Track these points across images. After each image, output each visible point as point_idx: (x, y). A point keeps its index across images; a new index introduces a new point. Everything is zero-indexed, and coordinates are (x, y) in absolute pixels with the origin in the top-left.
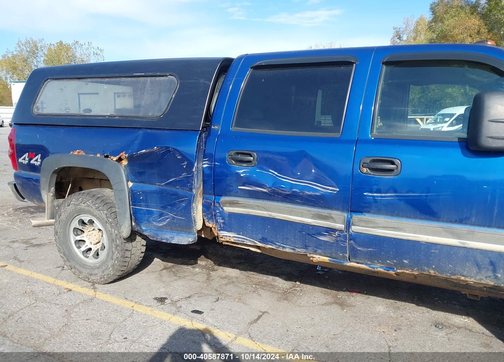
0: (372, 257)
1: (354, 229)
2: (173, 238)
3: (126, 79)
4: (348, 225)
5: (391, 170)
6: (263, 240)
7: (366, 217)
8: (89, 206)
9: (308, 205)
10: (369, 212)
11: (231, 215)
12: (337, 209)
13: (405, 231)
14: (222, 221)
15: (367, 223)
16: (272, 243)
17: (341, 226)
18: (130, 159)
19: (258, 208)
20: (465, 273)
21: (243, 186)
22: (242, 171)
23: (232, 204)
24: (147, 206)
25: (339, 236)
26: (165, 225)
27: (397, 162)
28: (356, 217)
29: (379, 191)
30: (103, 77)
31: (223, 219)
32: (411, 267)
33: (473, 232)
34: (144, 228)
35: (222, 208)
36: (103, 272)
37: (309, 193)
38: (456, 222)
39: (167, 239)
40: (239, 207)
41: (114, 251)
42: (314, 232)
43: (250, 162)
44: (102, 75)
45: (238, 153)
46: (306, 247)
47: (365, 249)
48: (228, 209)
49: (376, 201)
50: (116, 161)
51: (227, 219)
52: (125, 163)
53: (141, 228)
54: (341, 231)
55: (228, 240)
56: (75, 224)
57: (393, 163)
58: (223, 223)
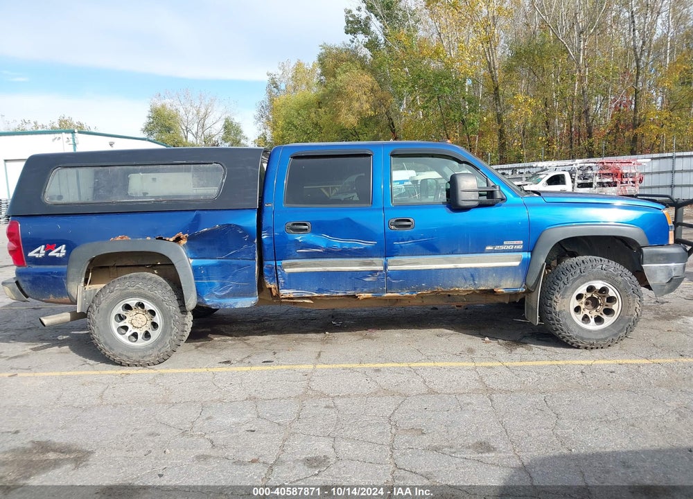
0: (402, 287)
1: (390, 268)
2: (236, 303)
3: (165, 166)
4: (386, 266)
5: (409, 226)
6: (319, 291)
7: (396, 258)
8: (139, 288)
9: (355, 257)
10: (397, 255)
11: (291, 274)
12: (377, 257)
13: (422, 264)
14: (283, 281)
15: (398, 263)
16: (327, 291)
17: (381, 268)
18: (189, 239)
19: (315, 265)
20: (458, 285)
21: (301, 249)
22: (299, 237)
23: (291, 266)
24: (208, 279)
25: (380, 275)
26: (228, 294)
27: (411, 220)
28: (390, 260)
29: (403, 240)
30: (135, 165)
31: (284, 279)
32: (427, 288)
33: (459, 258)
34: (206, 300)
35: (283, 270)
36: (159, 351)
37: (356, 248)
38: (450, 254)
39: (231, 305)
40: (297, 267)
41: (173, 326)
42: (360, 276)
43: (306, 230)
44: (134, 163)
45: (294, 224)
46: (355, 289)
47: (397, 282)
48: (287, 270)
49: (402, 247)
50: (174, 241)
51: (287, 279)
52: (184, 242)
53: (203, 300)
54: (381, 271)
55: (288, 296)
56: (119, 309)
57: (409, 221)
58: (284, 283)
